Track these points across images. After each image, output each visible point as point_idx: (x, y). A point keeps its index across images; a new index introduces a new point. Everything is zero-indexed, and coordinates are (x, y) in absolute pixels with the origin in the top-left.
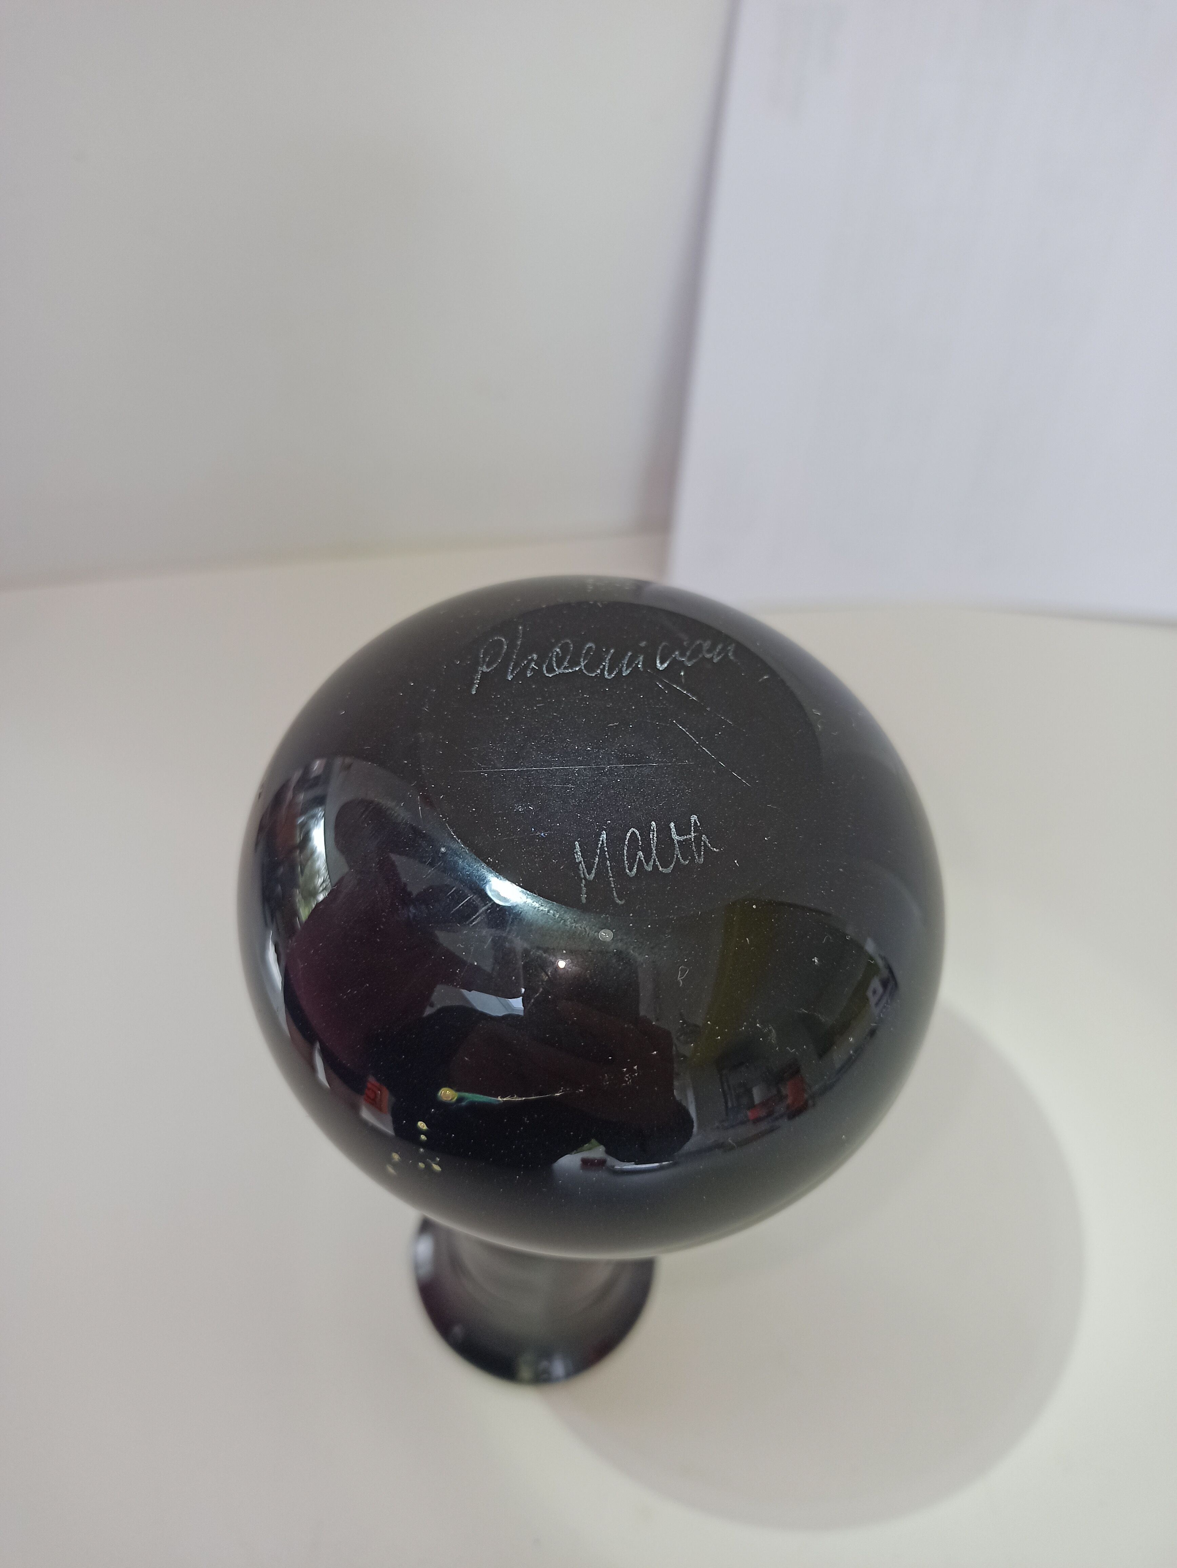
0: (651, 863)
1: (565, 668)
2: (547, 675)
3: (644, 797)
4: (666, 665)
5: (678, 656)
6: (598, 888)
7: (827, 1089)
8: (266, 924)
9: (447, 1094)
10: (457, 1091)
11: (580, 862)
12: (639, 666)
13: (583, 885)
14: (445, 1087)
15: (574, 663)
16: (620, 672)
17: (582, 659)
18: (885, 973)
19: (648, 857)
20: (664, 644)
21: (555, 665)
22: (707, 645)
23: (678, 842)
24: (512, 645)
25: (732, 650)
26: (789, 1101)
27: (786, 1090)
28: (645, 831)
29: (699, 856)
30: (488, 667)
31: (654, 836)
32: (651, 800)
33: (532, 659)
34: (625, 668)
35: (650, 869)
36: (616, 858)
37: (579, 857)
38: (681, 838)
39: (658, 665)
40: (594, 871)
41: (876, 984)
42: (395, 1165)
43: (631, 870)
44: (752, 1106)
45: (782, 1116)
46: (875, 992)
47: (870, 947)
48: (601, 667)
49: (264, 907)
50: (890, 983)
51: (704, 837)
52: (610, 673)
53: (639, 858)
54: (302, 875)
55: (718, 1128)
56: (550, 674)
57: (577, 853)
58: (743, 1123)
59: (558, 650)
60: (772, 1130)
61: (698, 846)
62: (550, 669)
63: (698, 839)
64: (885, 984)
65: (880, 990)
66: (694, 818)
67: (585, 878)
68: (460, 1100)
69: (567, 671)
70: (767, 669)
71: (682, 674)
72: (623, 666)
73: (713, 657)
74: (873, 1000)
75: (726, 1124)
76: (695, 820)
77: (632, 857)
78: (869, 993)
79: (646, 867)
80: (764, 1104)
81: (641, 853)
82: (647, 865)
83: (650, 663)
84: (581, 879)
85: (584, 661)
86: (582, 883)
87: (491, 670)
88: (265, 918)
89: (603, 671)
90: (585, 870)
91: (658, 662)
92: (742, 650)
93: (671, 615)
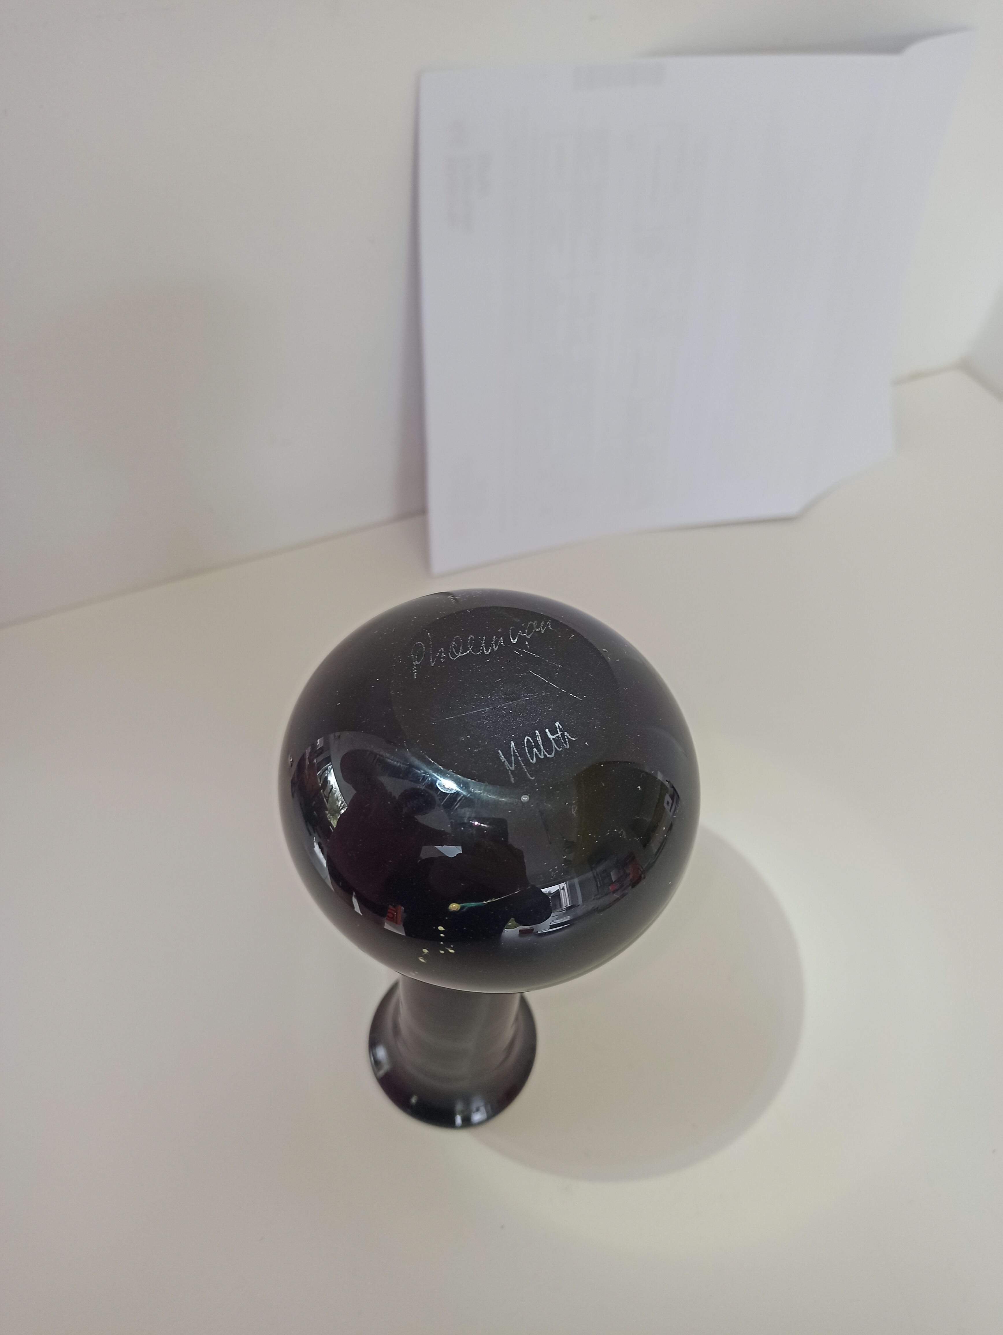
0: (542, 754)
1: (462, 653)
2: (453, 659)
3: (524, 718)
4: (516, 640)
5: (521, 633)
6: (518, 773)
7: (651, 866)
8: (310, 834)
9: (454, 907)
10: (459, 904)
11: (504, 761)
12: (502, 643)
13: (510, 773)
14: (452, 903)
15: (466, 649)
16: (493, 649)
17: (469, 646)
18: (671, 790)
19: (539, 750)
20: (511, 628)
21: (455, 652)
22: (535, 624)
23: (553, 739)
24: (427, 646)
25: (550, 623)
26: (631, 877)
27: (629, 870)
28: (534, 736)
29: (566, 744)
30: (418, 662)
31: (539, 739)
32: (528, 719)
33: (441, 652)
34: (494, 646)
35: (542, 757)
36: (523, 754)
37: (503, 758)
38: (554, 737)
39: (512, 640)
40: (513, 765)
41: (667, 798)
42: (425, 957)
43: (533, 759)
44: (611, 883)
45: (628, 886)
46: (668, 803)
47: (660, 777)
48: (481, 648)
49: (307, 825)
50: (675, 796)
51: (566, 733)
52: (487, 650)
53: (535, 752)
54: (328, 803)
55: (594, 899)
56: (454, 658)
57: (501, 756)
58: (607, 894)
59: (454, 643)
60: (623, 896)
61: (564, 739)
62: (454, 656)
63: (563, 735)
64: (672, 797)
65: (670, 801)
66: (557, 724)
67: (510, 770)
68: (462, 908)
69: (463, 655)
70: (572, 631)
71: (527, 643)
72: (493, 645)
73: (540, 630)
74: (667, 808)
75: (598, 897)
76: (558, 725)
77: (531, 752)
78: (665, 805)
79: (540, 756)
80: (618, 881)
81: (535, 750)
82: (540, 755)
83: (507, 641)
84: (508, 770)
85: (471, 647)
86: (509, 772)
87: (421, 663)
88: (309, 831)
89: (483, 650)
90: (509, 766)
91: (511, 639)
92: (555, 622)
93: (507, 609)
